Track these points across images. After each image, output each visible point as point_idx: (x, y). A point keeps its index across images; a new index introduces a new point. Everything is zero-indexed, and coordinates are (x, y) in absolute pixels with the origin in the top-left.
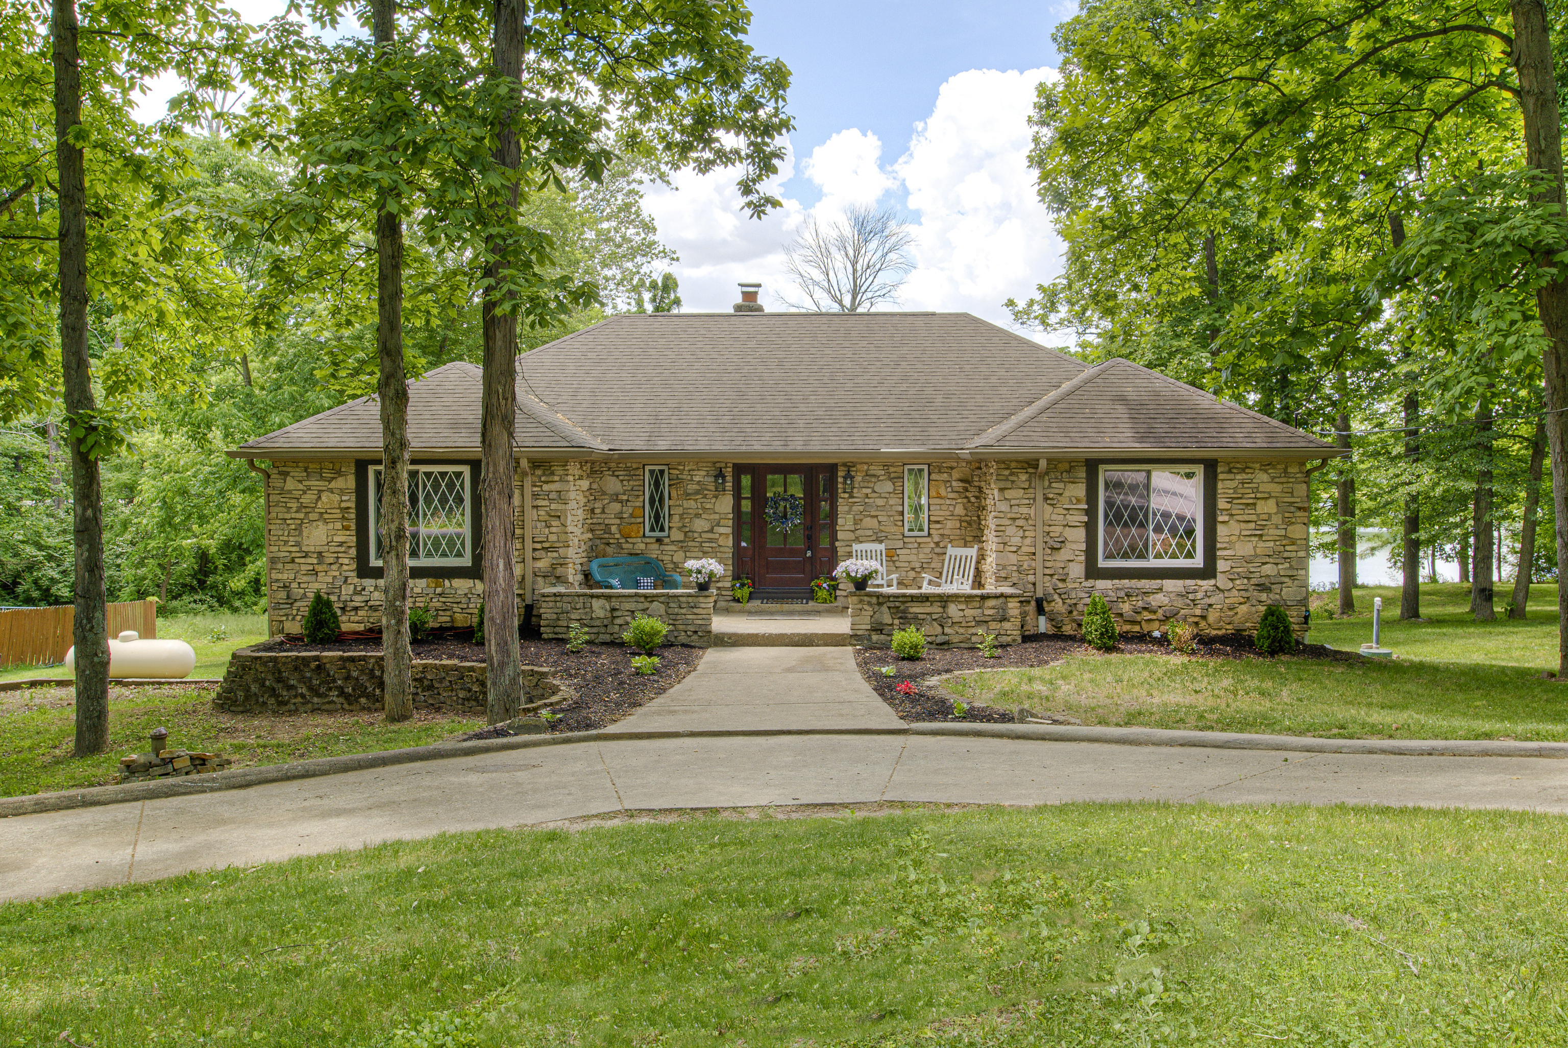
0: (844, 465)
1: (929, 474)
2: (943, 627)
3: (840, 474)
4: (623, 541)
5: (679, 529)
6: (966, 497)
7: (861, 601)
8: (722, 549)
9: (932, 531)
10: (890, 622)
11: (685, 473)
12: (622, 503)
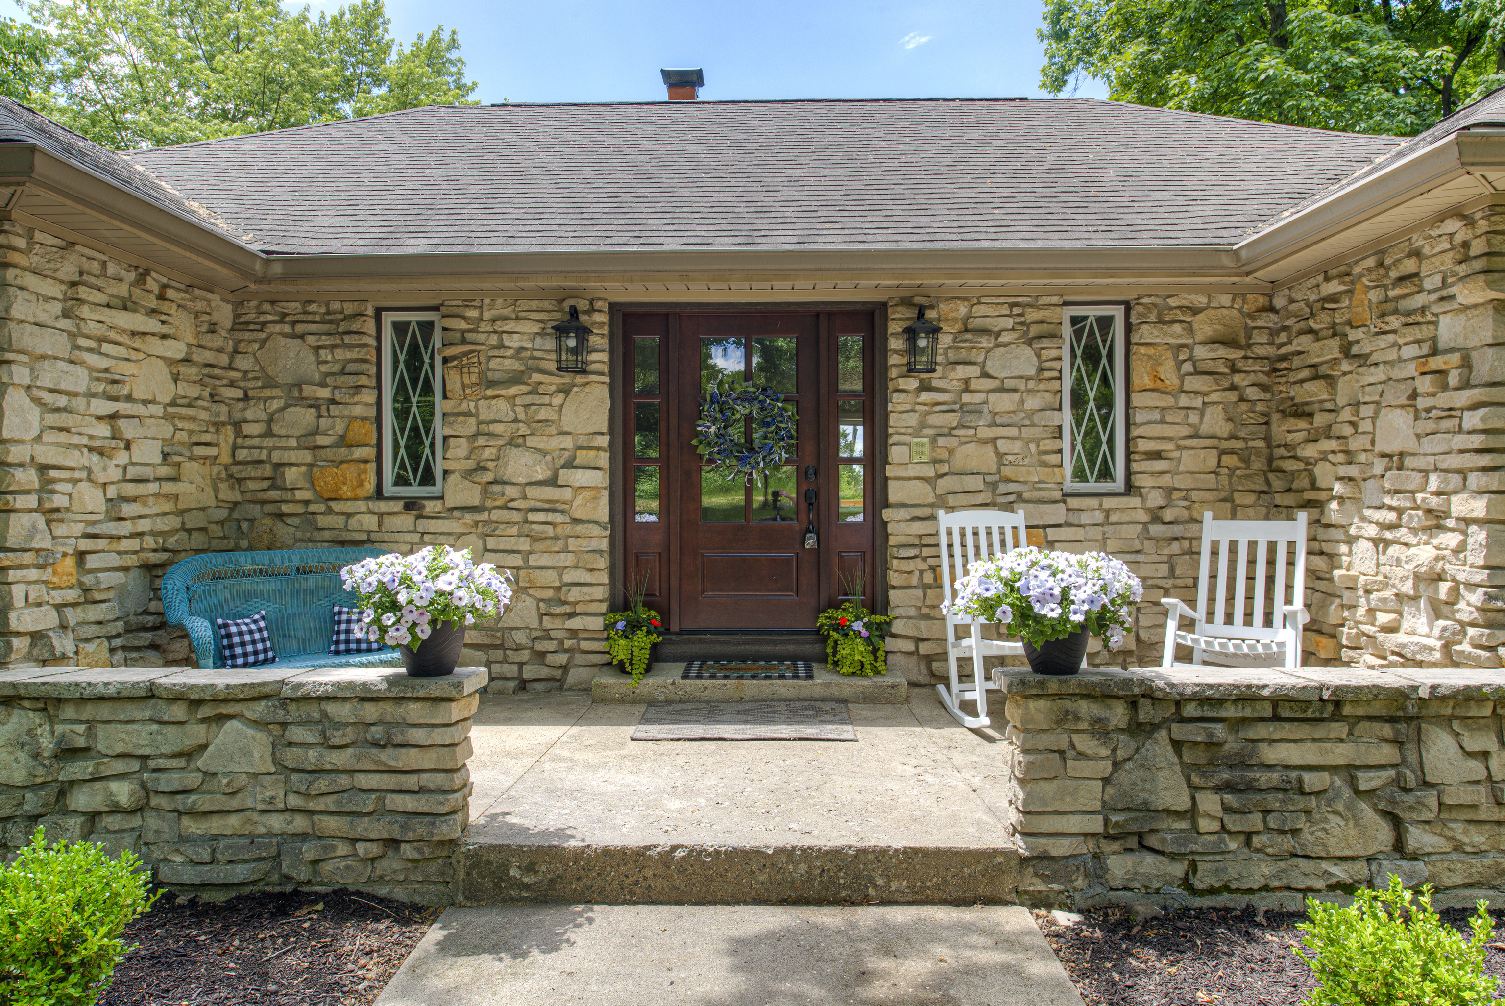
0: (907, 302)
1: (1129, 328)
2: (1396, 822)
3: (894, 327)
4: (319, 507)
5: (468, 474)
6: (1233, 387)
7: (1064, 719)
8: (579, 529)
9: (1138, 480)
10: (1183, 802)
11: (483, 327)
12: (317, 407)
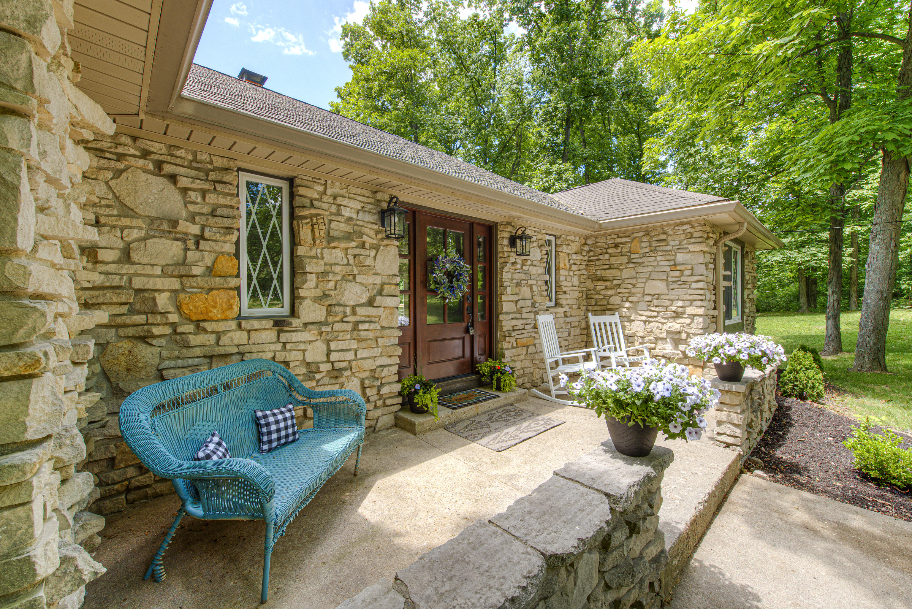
0: (509, 224)
1: (556, 245)
4: (189, 328)
6: (580, 270)
11: (325, 198)
12: (184, 241)
